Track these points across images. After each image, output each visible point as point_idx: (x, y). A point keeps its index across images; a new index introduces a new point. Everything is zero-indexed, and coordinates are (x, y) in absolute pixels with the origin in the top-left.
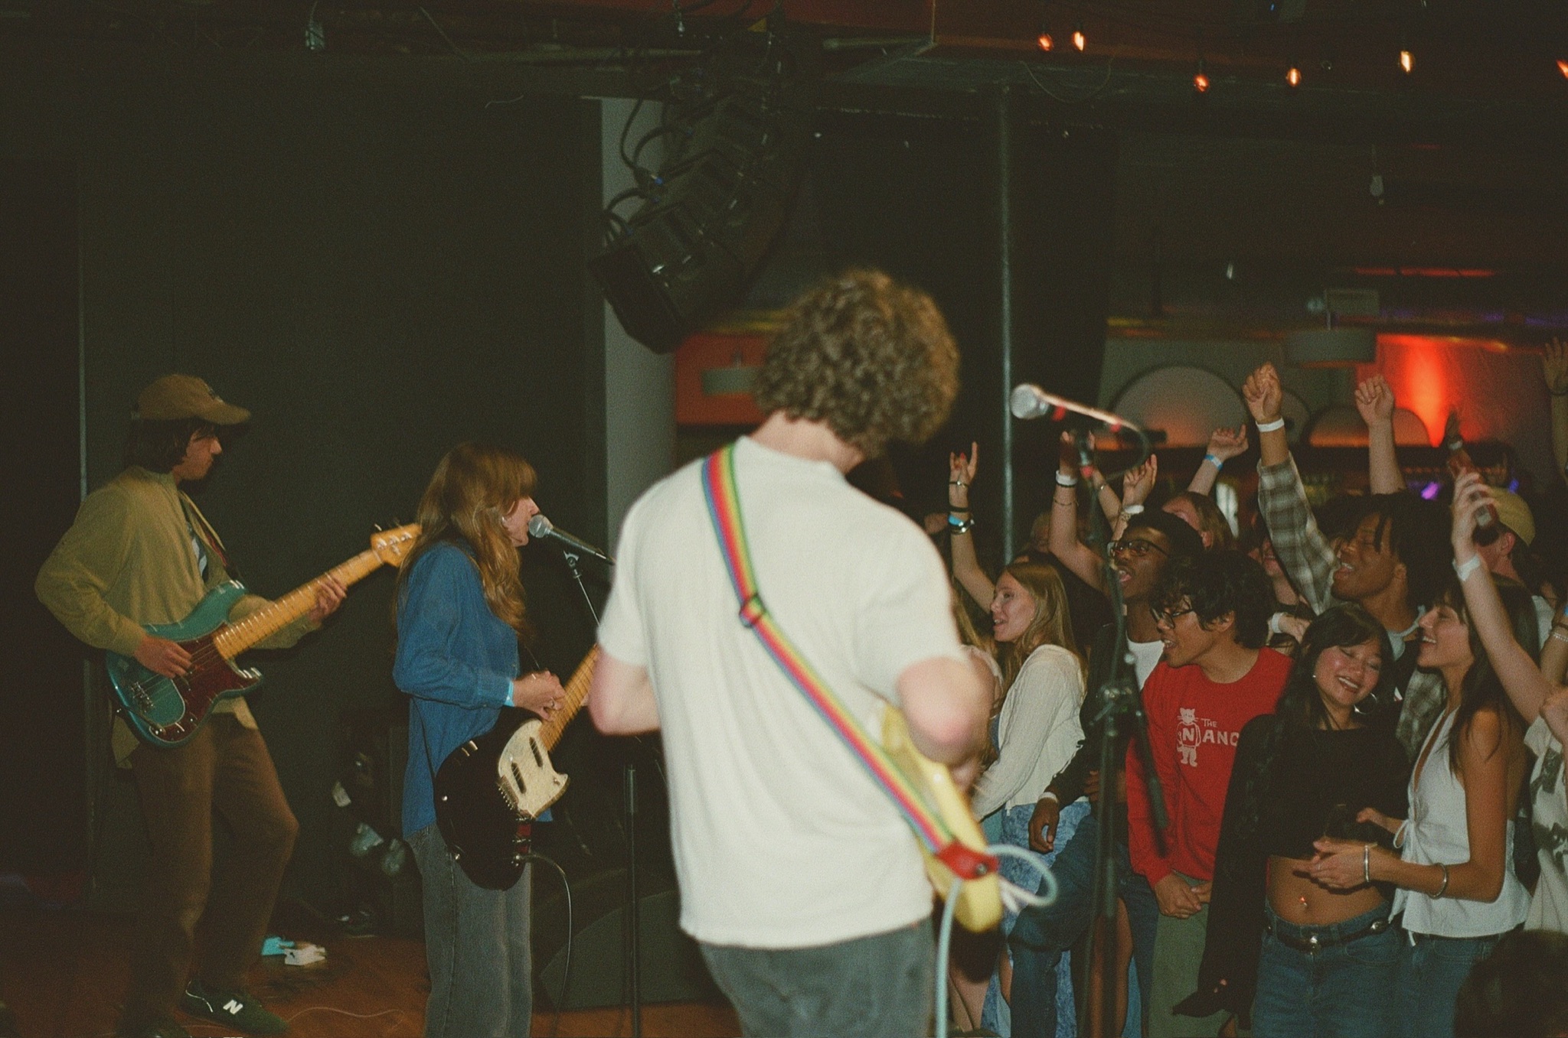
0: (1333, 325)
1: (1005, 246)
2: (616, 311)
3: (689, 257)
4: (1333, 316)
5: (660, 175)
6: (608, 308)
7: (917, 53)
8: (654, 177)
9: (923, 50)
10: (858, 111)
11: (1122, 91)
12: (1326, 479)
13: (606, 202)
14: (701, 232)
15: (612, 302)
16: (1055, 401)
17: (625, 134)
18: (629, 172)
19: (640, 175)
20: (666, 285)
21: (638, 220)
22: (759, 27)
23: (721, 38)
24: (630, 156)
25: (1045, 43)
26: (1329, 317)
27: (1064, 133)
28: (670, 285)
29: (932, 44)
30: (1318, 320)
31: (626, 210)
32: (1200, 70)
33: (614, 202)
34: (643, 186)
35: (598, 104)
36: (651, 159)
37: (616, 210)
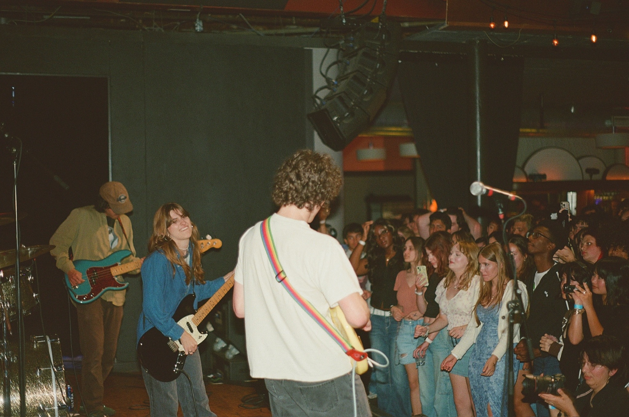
0: (615, 132)
1: (478, 105)
2: (319, 134)
3: (348, 114)
4: (615, 128)
5: (336, 80)
6: (316, 133)
7: (440, 29)
8: (334, 81)
9: (442, 27)
10: (417, 52)
11: (525, 42)
12: (613, 194)
13: (314, 91)
14: (352, 103)
15: (317, 131)
16: (488, 188)
17: (322, 64)
18: (324, 79)
19: (328, 80)
20: (339, 125)
21: (327, 98)
22: (375, 20)
23: (361, 25)
24: (324, 72)
25: (492, 25)
26: (613, 128)
27: (501, 58)
28: (340, 125)
29: (446, 25)
30: (609, 130)
31: (322, 94)
32: (555, 38)
33: (317, 91)
34: (329, 84)
35: (311, 50)
36: (333, 74)
37: (318, 95)
